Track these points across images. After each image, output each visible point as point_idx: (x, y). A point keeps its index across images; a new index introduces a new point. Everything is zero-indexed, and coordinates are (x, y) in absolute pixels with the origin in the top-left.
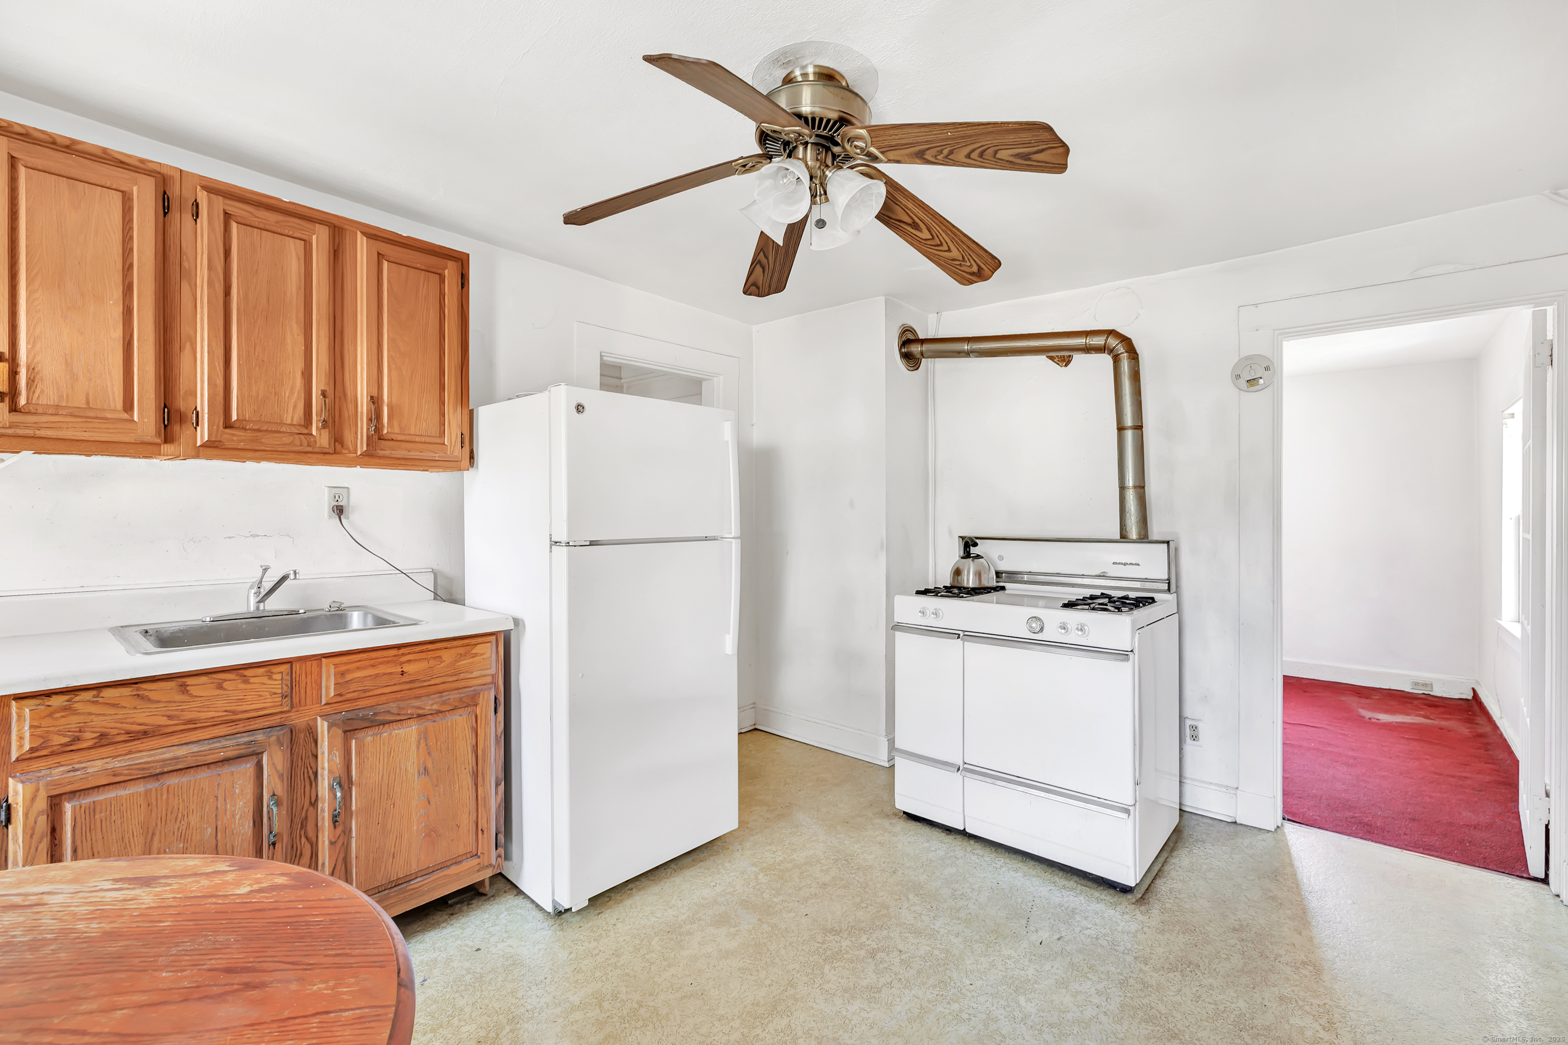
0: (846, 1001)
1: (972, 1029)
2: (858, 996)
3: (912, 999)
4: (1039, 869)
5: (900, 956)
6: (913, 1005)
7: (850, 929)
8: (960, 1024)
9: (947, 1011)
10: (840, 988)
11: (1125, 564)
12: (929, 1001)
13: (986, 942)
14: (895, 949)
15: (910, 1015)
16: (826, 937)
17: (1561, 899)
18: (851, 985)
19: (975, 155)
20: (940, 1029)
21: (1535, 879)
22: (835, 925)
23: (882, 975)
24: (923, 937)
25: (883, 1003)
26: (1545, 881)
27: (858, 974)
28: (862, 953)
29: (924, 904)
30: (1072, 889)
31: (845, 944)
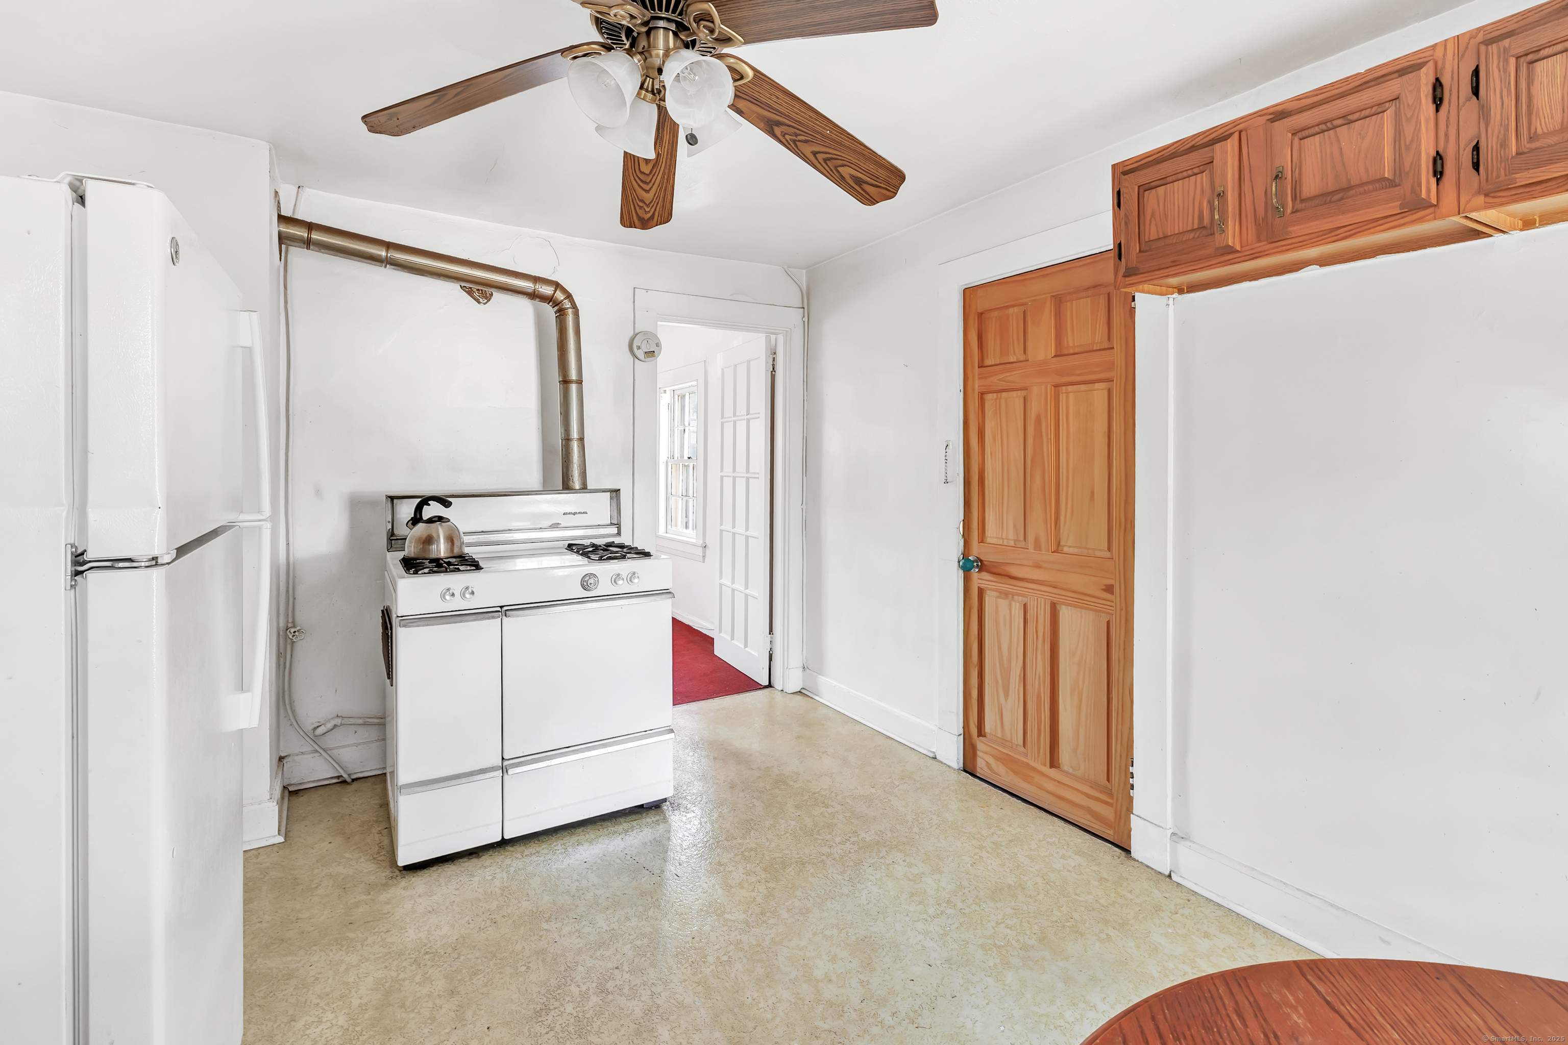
0: (654, 1039)
1: (741, 960)
2: (653, 1026)
3: (683, 986)
4: (591, 833)
5: (623, 971)
6: (691, 988)
7: (549, 996)
8: (732, 966)
9: (713, 967)
10: (631, 1037)
11: (574, 514)
12: (694, 974)
13: (650, 905)
14: (611, 971)
15: (701, 995)
16: (545, 1023)
17: (785, 691)
18: (633, 1026)
19: (820, 156)
20: (729, 981)
21: (766, 687)
22: (532, 1007)
23: (638, 995)
24: (612, 943)
25: (675, 1009)
26: (770, 685)
27: (622, 1015)
28: (594, 999)
29: (565, 922)
30: (632, 828)
31: (569, 1008)
